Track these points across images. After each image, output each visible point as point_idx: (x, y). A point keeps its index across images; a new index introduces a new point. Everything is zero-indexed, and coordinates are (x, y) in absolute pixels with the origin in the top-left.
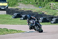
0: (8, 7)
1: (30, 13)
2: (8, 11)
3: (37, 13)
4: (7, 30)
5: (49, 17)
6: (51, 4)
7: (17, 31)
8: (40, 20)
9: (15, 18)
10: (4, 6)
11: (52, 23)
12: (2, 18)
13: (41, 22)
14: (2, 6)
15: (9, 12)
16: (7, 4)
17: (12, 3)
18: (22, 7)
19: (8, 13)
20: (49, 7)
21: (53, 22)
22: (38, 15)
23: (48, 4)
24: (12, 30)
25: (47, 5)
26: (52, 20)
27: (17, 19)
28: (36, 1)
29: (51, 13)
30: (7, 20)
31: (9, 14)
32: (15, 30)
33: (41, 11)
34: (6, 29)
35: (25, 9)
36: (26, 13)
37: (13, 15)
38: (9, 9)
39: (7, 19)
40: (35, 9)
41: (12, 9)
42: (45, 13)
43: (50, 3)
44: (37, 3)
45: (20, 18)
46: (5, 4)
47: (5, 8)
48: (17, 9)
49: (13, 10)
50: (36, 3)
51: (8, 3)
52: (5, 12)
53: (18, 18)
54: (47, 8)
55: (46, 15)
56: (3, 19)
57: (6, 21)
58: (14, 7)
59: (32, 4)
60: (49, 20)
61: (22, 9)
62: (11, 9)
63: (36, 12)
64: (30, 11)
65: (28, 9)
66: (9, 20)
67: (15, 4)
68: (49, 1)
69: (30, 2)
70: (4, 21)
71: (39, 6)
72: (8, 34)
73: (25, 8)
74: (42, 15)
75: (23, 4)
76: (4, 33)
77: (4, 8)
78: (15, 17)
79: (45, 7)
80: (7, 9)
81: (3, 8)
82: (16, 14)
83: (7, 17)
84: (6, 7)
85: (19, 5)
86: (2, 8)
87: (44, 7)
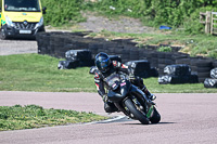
0: (46, 27)
1: (127, 48)
2: (46, 42)
3: (153, 48)
4: (42, 113)
5: (199, 65)
6: (204, 17)
7: (79, 117)
8: (166, 74)
9: (69, 67)
10: (30, 23)
11: (210, 87)
12: (22, 66)
13: (168, 82)
14: (20, 23)
15: (49, 44)
16: (40, 14)
17: (58, 11)
18: (97, 26)
19: (43, 48)
20: (197, 28)
21: (212, 82)
22: (156, 55)
23: (194, 14)
24: (59, 111)
25: (191, 21)
26: (209, 76)
27: (78, 70)
28: (148, 6)
29: (205, 48)
30: (40, 76)
31: (48, 52)
32: (70, 113)
33: (166, 43)
34: (37, 107)
35: (109, 32)
36: (112, 49)
37: (64, 56)
38: (48, 34)
39: (42, 72)
40: (146, 35)
41: (61, 33)
42: (184, 49)
43: (200, 11)
44: (153, 11)
45: (88, 69)
46: (35, 17)
47: (33, 31)
48: (77, 34)
49: (62, 40)
50: (149, 14)
51: (44, 13)
52: (34, 44)
53: (82, 66)
54: (190, 31)
55: (187, 56)
56: (27, 70)
57: (37, 80)
58: (66, 26)
59: (135, 17)
60: (196, 73)
61: (99, 36)
62: (57, 33)
63: (149, 47)
64: (128, 42)
65: (120, 33)
66: (46, 76)
67: (70, 17)
68: (196, 5)
69: (125, 10)
70: (30, 77)
71: (160, 23)
72: (44, 125)
73: (109, 30)
74: (171, 56)
75: (100, 14)
76: (28, 122)
77: (30, 32)
78: (73, 65)
79: (183, 28)
80: (41, 33)
81: (26, 32)
82: (75, 52)
83: (41, 64)
84: (37, 25)
85: (85, 21)
86: (21, 32)
87: (178, 25)
